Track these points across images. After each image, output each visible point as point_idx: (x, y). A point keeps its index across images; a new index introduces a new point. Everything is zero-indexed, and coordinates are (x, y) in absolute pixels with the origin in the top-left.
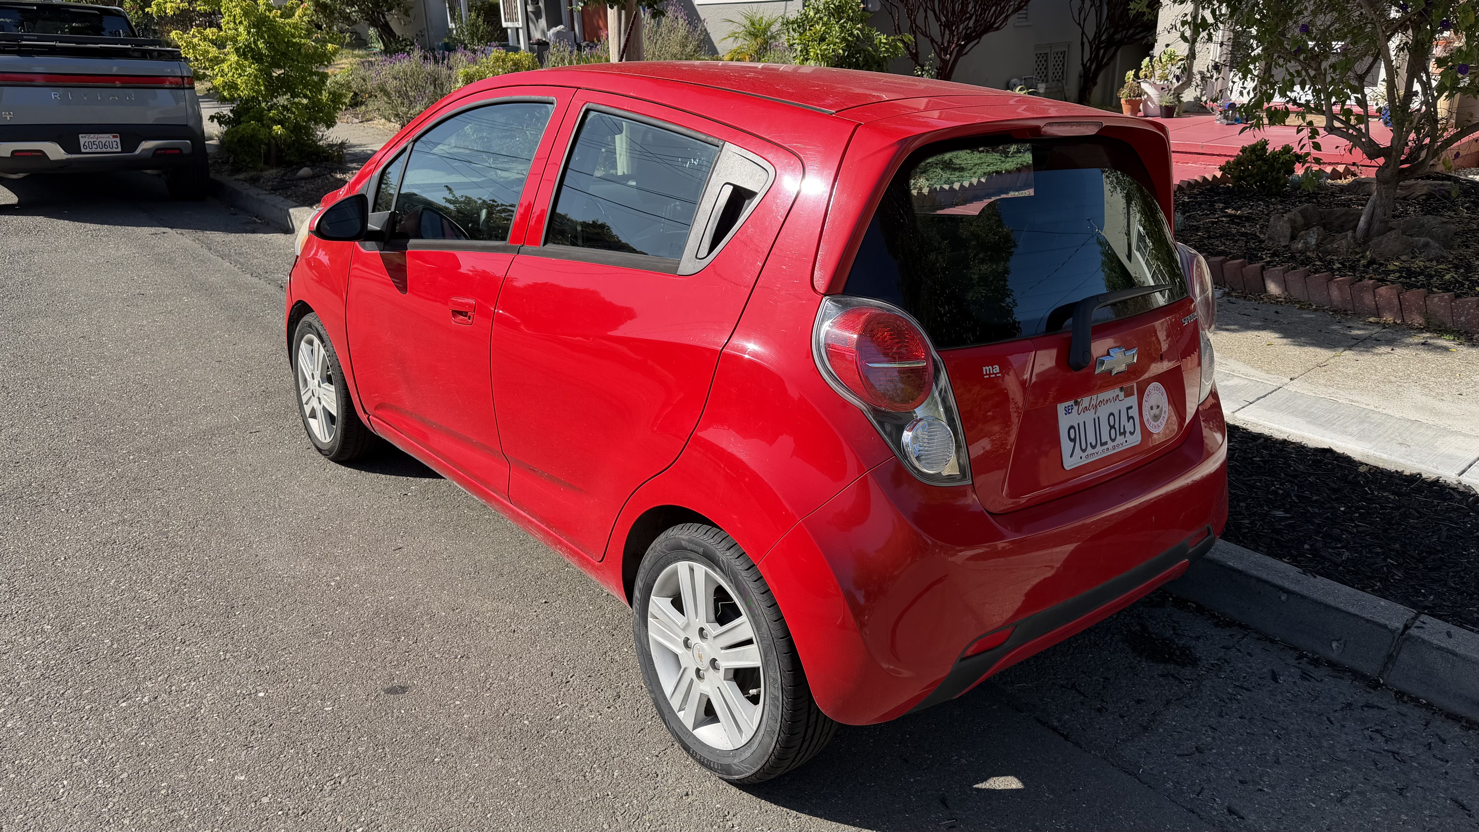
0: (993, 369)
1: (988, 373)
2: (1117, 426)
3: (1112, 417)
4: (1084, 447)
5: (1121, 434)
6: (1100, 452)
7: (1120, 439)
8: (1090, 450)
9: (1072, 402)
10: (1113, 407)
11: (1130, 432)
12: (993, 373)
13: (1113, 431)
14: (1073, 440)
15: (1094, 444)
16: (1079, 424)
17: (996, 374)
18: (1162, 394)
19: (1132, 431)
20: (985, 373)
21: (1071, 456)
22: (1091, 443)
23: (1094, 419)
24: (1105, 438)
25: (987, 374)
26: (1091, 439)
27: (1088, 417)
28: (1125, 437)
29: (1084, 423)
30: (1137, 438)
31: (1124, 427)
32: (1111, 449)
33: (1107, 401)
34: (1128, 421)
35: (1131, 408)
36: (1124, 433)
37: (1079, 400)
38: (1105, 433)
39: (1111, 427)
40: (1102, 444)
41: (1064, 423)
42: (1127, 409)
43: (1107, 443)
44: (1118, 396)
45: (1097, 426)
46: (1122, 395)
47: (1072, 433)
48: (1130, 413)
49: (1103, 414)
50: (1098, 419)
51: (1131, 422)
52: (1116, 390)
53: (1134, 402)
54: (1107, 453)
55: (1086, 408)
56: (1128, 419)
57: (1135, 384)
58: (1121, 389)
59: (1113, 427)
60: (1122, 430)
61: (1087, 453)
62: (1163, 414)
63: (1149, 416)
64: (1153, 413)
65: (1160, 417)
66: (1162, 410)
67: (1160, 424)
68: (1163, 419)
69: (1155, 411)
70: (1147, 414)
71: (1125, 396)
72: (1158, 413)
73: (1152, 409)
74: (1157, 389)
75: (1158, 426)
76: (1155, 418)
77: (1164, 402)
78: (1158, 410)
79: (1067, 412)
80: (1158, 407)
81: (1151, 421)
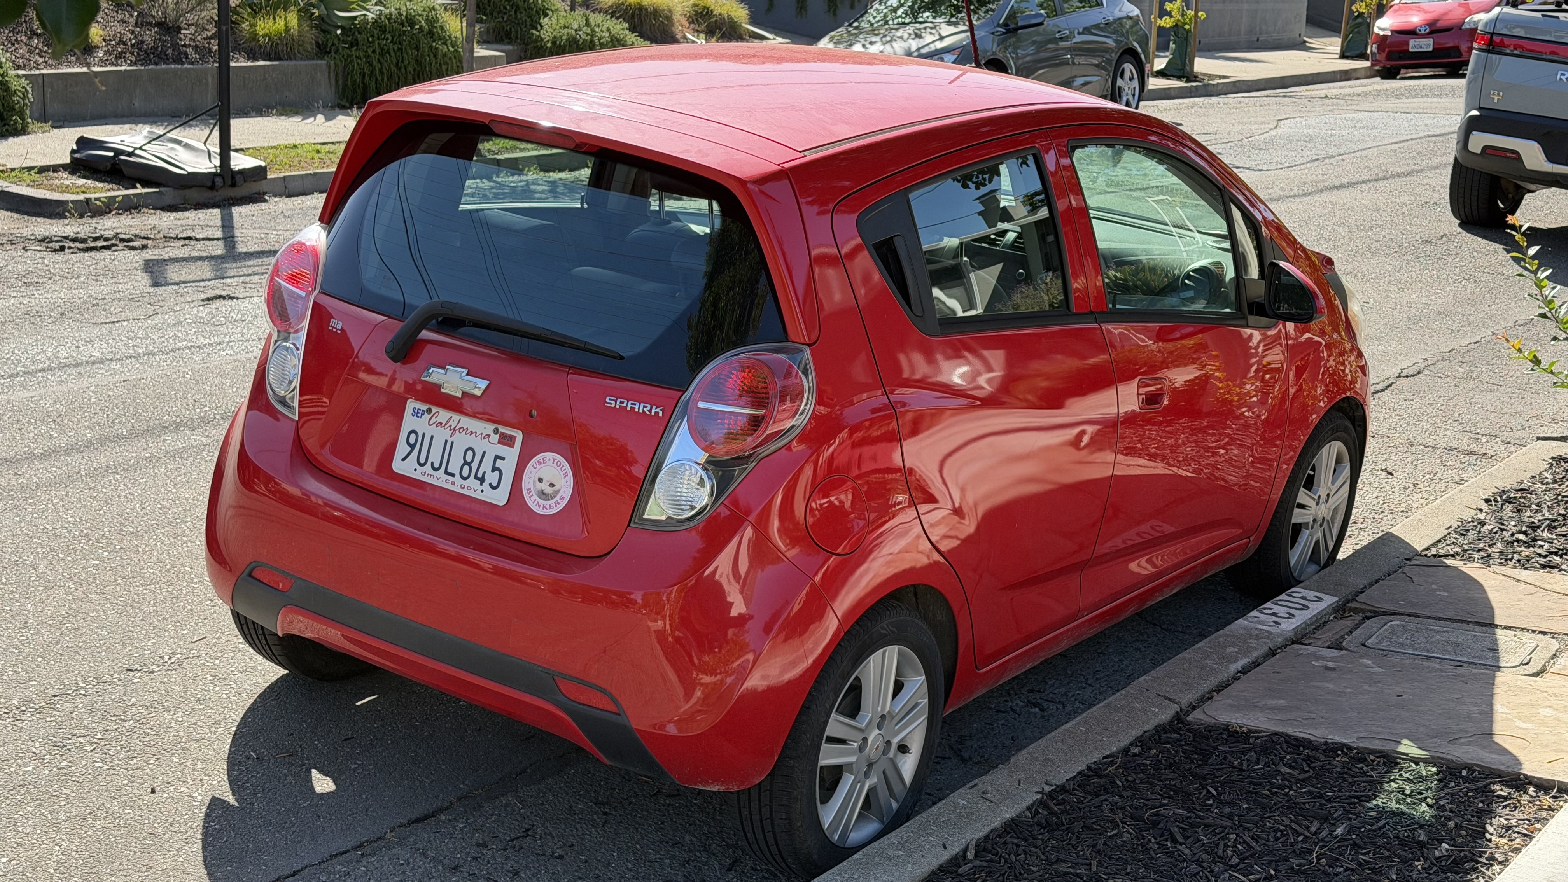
1: (333, 325)
2: (474, 466)
3: (470, 453)
4: (422, 461)
5: (476, 478)
6: (440, 480)
7: (472, 482)
8: (428, 468)
9: (424, 407)
10: (480, 446)
11: (491, 485)
13: (466, 468)
14: (412, 447)
15: (436, 465)
16: (424, 435)
18: (566, 475)
19: (495, 484)
21: (403, 460)
22: (432, 463)
23: (446, 441)
24: (454, 467)
26: (435, 457)
27: (441, 435)
28: (481, 484)
29: (432, 437)
30: (500, 497)
31: (484, 473)
32: (456, 485)
33: (472, 433)
34: (493, 471)
35: (503, 459)
36: (482, 480)
37: (435, 409)
38: (455, 466)
39: (466, 463)
40: (446, 473)
41: (409, 422)
42: (497, 457)
43: (453, 475)
44: (489, 435)
45: (448, 448)
46: (495, 438)
47: (413, 438)
48: (499, 463)
49: (461, 442)
50: (452, 443)
51: (497, 473)
52: (489, 428)
53: (512, 454)
54: (449, 487)
55: (441, 423)
56: (494, 469)
57: (519, 436)
58: (496, 431)
59: (469, 464)
60: (480, 475)
61: (424, 469)
62: (557, 498)
63: (531, 486)
64: (540, 486)
65: (552, 499)
66: (558, 492)
67: (548, 507)
68: (557, 503)
69: (545, 486)
70: (528, 482)
71: (499, 442)
72: (550, 492)
73: (540, 480)
74: (559, 464)
75: (544, 507)
76: (542, 494)
77: (566, 487)
78: (551, 488)
79: (416, 413)
80: (552, 485)
81: (533, 492)
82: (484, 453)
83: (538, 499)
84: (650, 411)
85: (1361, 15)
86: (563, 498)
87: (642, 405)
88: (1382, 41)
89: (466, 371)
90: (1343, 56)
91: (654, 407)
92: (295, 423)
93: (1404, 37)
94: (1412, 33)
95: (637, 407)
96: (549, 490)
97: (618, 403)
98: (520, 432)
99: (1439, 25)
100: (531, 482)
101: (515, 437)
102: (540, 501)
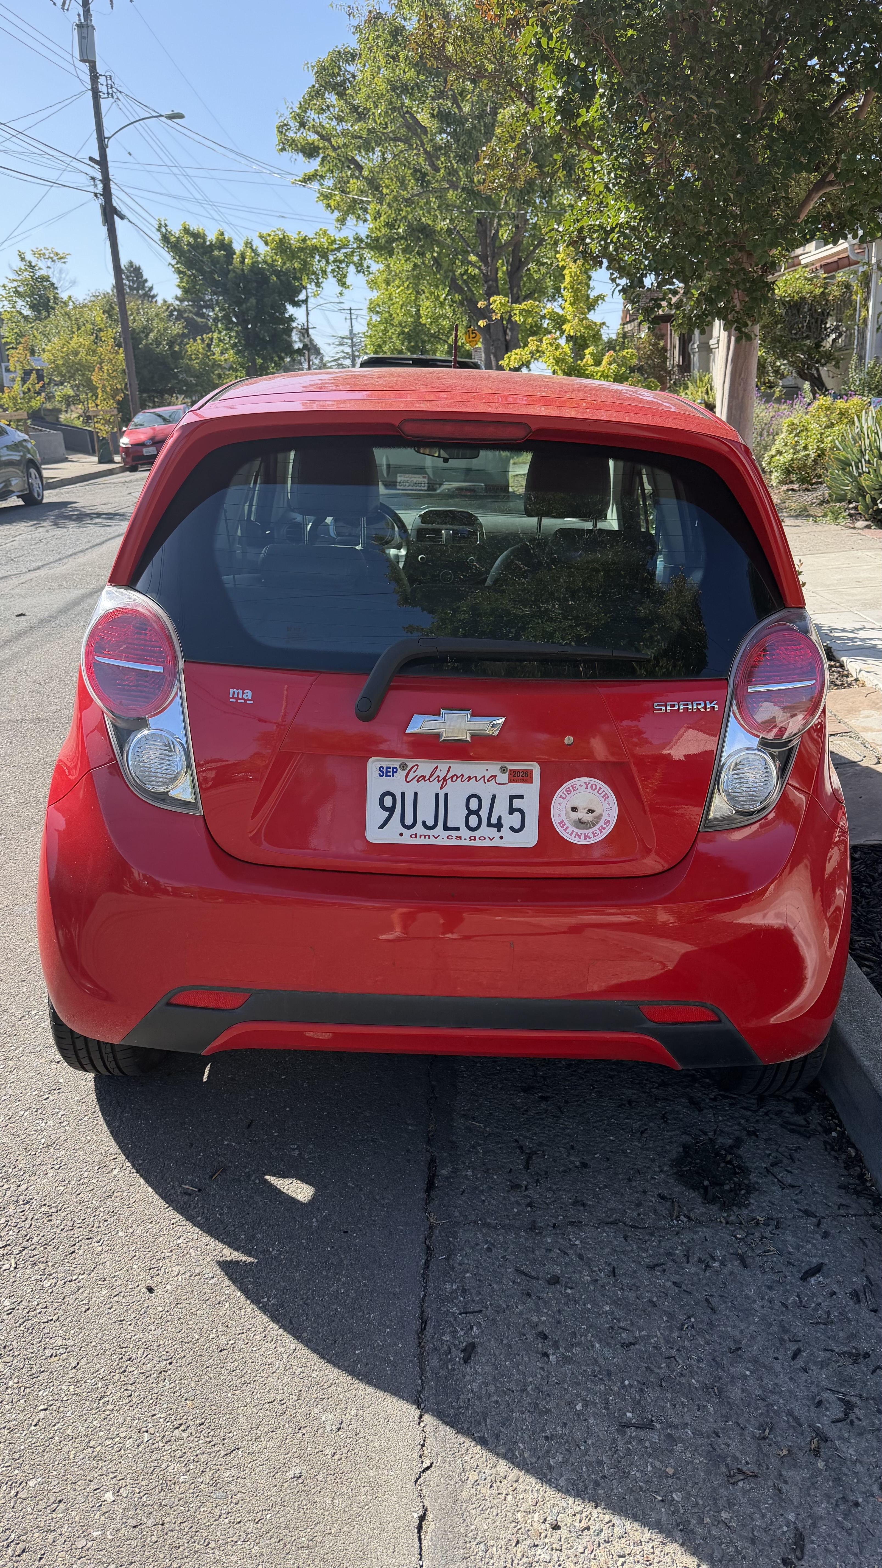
0: (243, 693)
1: (236, 696)
2: (484, 814)
3: (474, 801)
4: (409, 821)
5: (489, 825)
6: (440, 838)
7: (484, 830)
8: (419, 829)
9: (394, 763)
10: (486, 791)
11: (512, 829)
12: (243, 699)
13: (474, 818)
15: (430, 823)
16: (403, 794)
17: (246, 700)
18: (606, 797)
19: (517, 827)
20: (231, 695)
21: (382, 827)
22: (424, 822)
23: (437, 795)
24: (456, 822)
25: (233, 698)
26: (426, 817)
28: (499, 831)
29: (416, 794)
30: (529, 838)
31: (500, 818)
32: (465, 838)
33: (470, 778)
34: (511, 812)
35: (522, 797)
36: (499, 826)
37: (410, 763)
38: (457, 817)
39: (470, 812)
40: (446, 828)
41: (376, 784)
42: (512, 798)
43: (457, 829)
44: (495, 777)
45: (441, 804)
46: (504, 778)
47: (388, 800)
48: (517, 803)
49: (458, 793)
50: (446, 795)
51: (517, 815)
52: (493, 768)
53: (531, 792)
54: (454, 842)
55: (424, 777)
56: (512, 810)
57: (536, 769)
58: (503, 770)
59: (477, 813)
60: (494, 820)
61: (413, 831)
62: (601, 823)
63: (563, 817)
64: (574, 816)
65: (594, 825)
66: (600, 817)
67: (591, 835)
68: (601, 829)
69: (582, 815)
70: (559, 813)
71: (511, 781)
72: (590, 819)
73: (574, 809)
74: (594, 787)
75: (586, 837)
76: (581, 823)
77: (608, 810)
78: (591, 815)
79: (385, 772)
80: (591, 811)
81: (567, 824)
82: (494, 797)
83: (576, 830)
84: (705, 708)
85: (104, 438)
86: (609, 821)
87: (695, 703)
88: (127, 450)
89: (469, 712)
90: (100, 462)
91: (708, 703)
92: (202, 821)
93: (138, 448)
94: (142, 445)
95: (690, 707)
96: (588, 817)
97: (669, 708)
98: (535, 764)
99: (157, 439)
100: (563, 814)
101: (532, 771)
102: (579, 831)
